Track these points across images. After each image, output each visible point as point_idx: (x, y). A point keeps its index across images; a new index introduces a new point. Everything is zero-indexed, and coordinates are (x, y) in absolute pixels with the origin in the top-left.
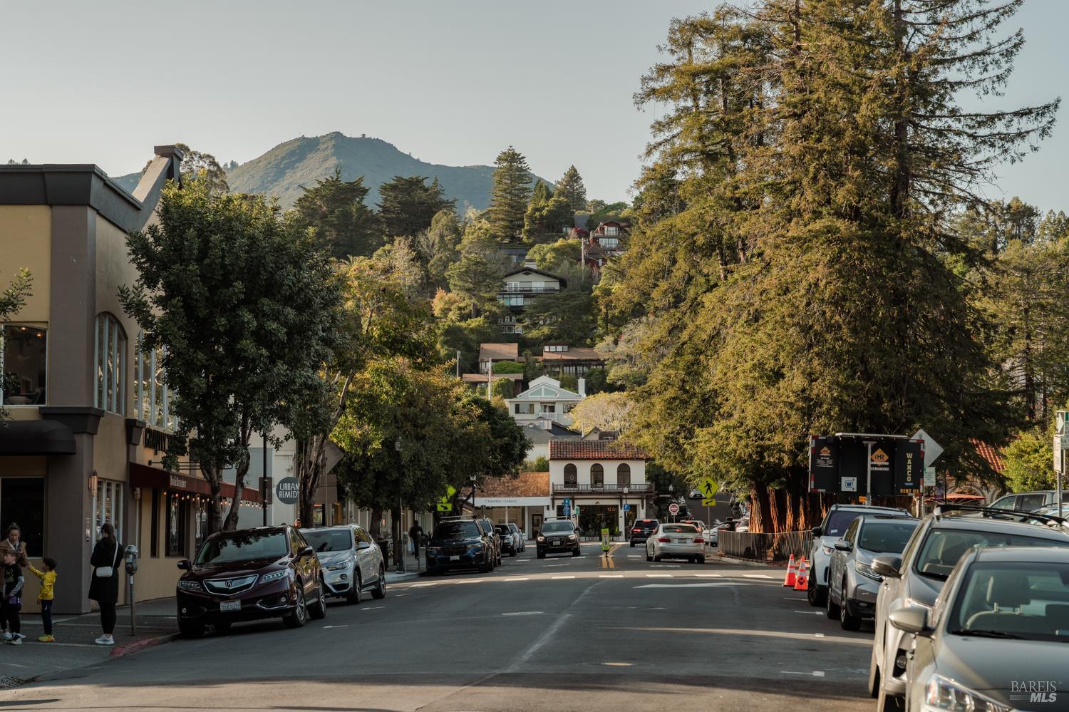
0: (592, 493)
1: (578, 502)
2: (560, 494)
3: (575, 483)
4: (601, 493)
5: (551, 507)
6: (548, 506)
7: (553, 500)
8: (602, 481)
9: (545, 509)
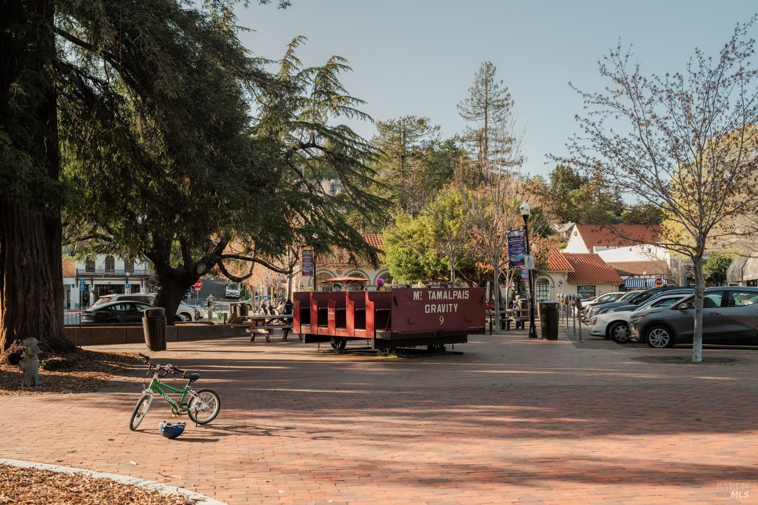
0: (106, 276)
1: (95, 282)
2: (82, 276)
3: (93, 269)
4: (114, 276)
5: (75, 285)
6: (73, 285)
7: (77, 280)
8: (113, 268)
9: (71, 286)
